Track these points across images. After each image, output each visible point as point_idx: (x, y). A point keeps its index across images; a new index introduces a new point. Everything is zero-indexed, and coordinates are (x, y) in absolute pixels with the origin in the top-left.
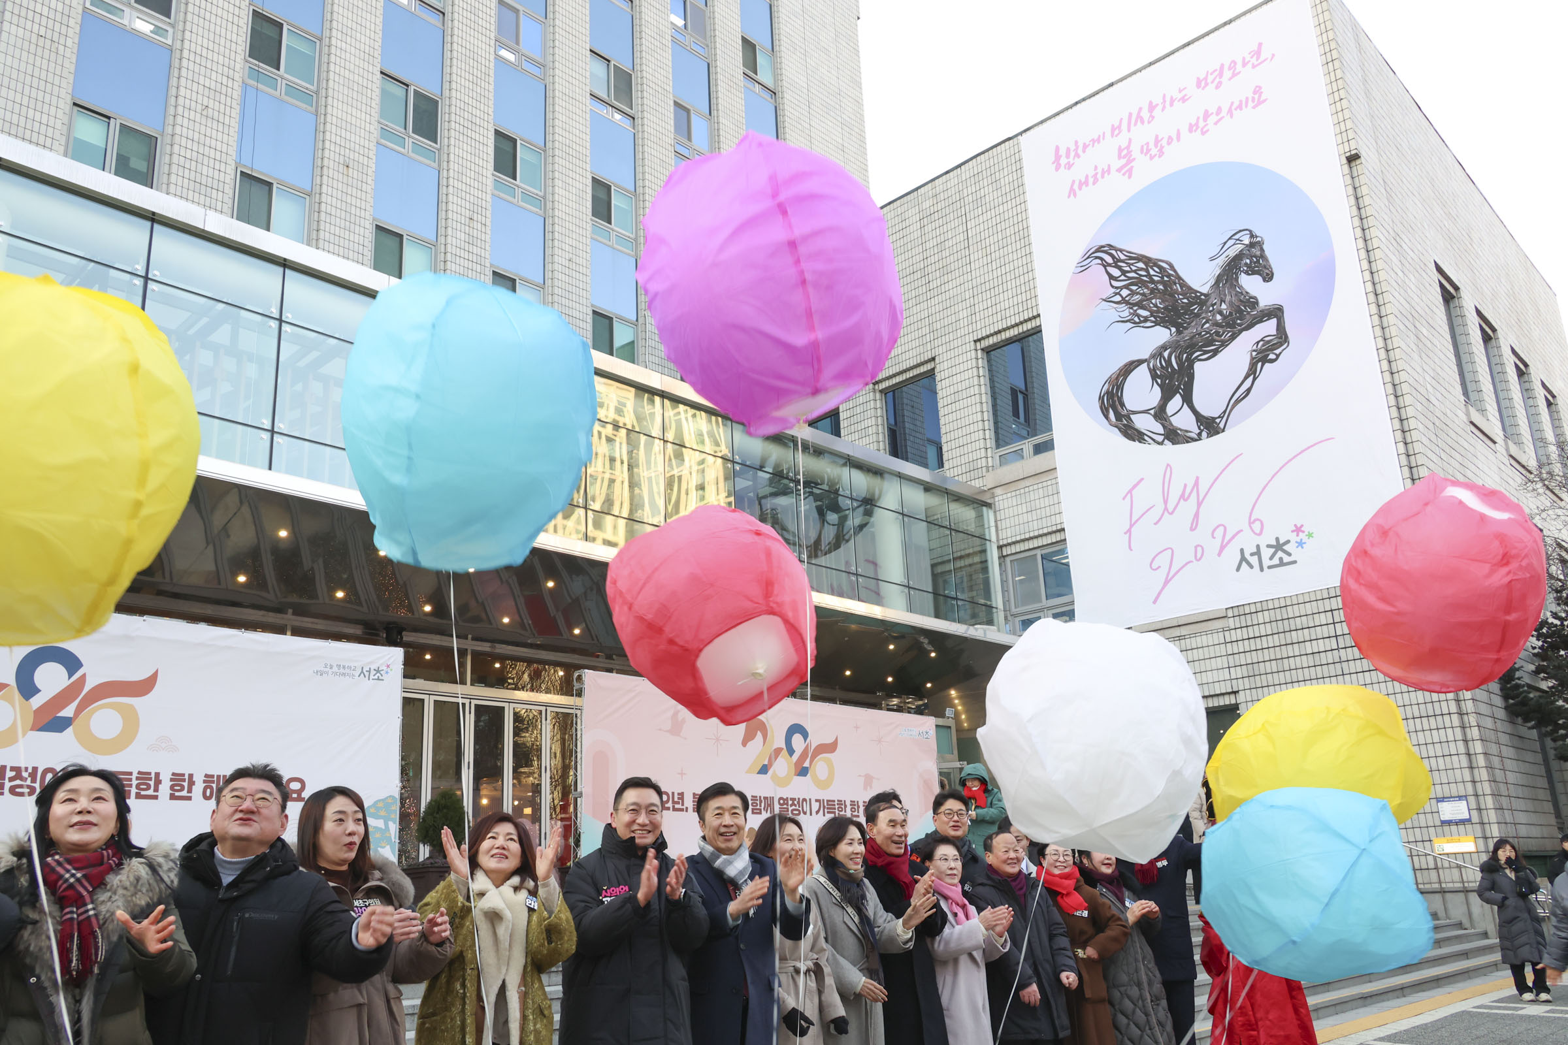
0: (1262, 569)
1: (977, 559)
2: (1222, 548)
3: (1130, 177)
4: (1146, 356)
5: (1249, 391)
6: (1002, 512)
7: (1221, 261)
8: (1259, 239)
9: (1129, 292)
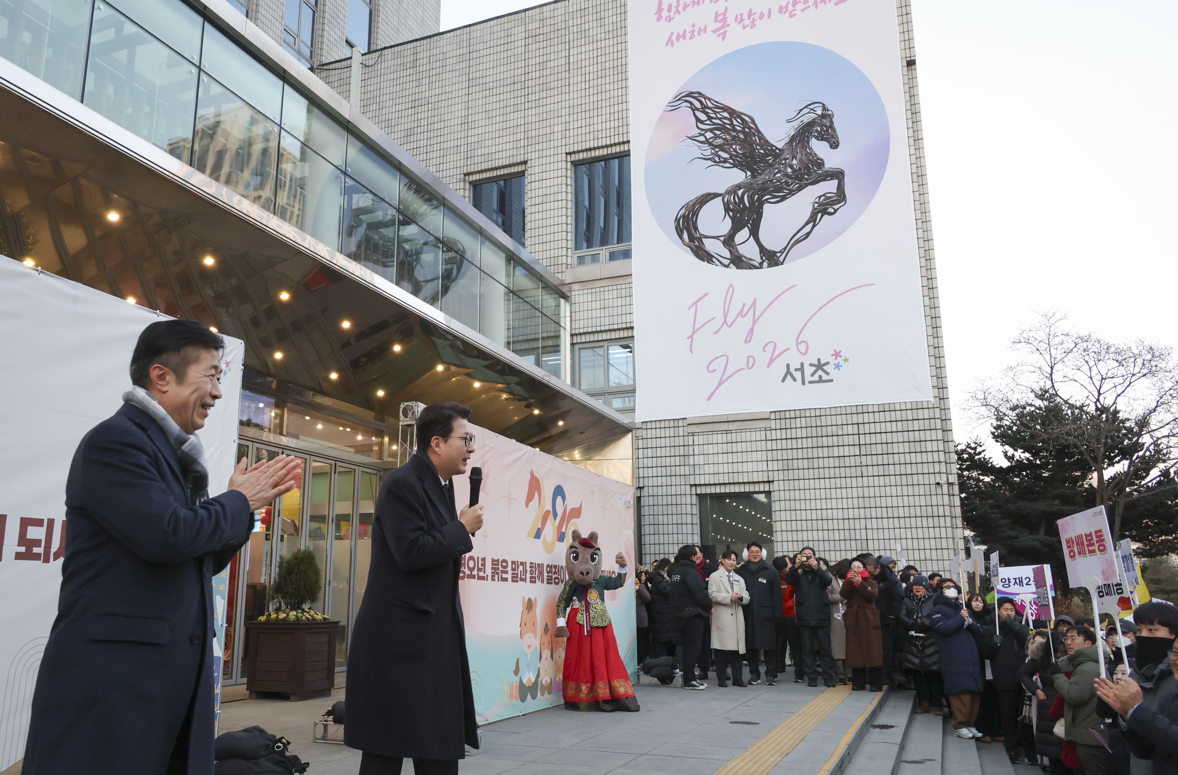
0: (803, 383)
1: (550, 343)
2: (772, 361)
3: (723, 39)
4: (722, 191)
5: (808, 235)
6: (577, 305)
7: (796, 124)
8: (829, 112)
9: (712, 135)
